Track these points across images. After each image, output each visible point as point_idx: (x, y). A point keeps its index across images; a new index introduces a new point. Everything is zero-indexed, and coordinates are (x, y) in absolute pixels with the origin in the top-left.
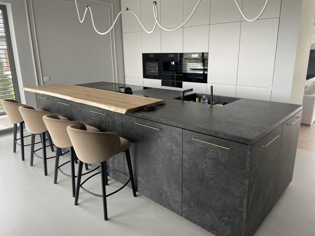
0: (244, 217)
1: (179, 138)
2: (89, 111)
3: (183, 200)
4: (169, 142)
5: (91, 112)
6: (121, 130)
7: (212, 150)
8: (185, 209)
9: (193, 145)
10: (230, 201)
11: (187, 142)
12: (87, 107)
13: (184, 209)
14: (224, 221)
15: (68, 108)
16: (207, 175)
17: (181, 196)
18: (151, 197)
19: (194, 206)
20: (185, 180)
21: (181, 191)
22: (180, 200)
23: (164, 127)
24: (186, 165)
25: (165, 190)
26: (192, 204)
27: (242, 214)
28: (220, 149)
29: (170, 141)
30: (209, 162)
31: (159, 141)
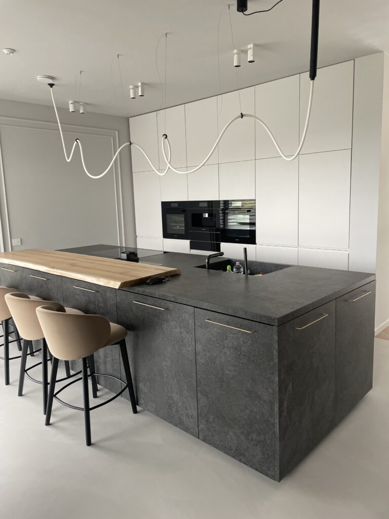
0: (276, 431)
1: (191, 321)
2: (72, 287)
3: (199, 412)
4: (178, 327)
5: (75, 289)
6: (116, 312)
7: (232, 335)
8: (203, 426)
9: (209, 330)
10: (258, 409)
11: (200, 327)
12: (70, 281)
13: (201, 426)
14: (252, 440)
15: (44, 284)
16: (227, 372)
17: (196, 407)
18: (157, 413)
19: (213, 421)
20: (201, 382)
21: (196, 400)
22: (195, 413)
23: (171, 305)
24: (201, 360)
25: (175, 399)
26: (211, 418)
27: (274, 427)
28: (240, 333)
29: (179, 325)
30: (228, 353)
31: (165, 326)
